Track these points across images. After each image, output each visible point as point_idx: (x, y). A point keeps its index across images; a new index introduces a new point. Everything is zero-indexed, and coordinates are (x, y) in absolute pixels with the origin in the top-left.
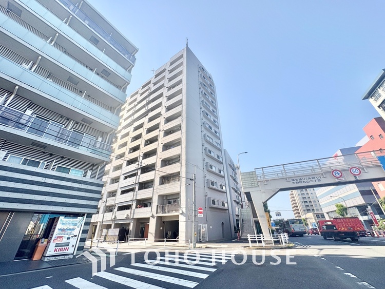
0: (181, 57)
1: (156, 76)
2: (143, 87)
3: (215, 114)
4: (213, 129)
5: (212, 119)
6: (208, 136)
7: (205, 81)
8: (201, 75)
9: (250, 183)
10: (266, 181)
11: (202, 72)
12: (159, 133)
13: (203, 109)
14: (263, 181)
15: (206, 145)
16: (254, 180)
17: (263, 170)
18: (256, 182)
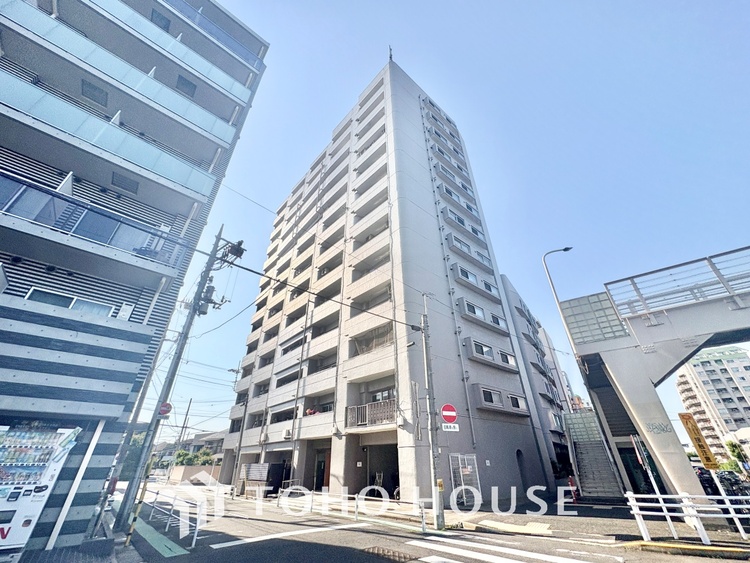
0: (381, 83)
1: (335, 140)
2: (313, 169)
4: (468, 225)
5: (463, 202)
6: (457, 239)
7: (437, 126)
8: (427, 114)
9: (597, 326)
10: (652, 317)
11: (429, 109)
12: (344, 246)
13: (439, 182)
14: (640, 316)
15: (454, 259)
16: (606, 316)
17: (634, 284)
18: (617, 322)
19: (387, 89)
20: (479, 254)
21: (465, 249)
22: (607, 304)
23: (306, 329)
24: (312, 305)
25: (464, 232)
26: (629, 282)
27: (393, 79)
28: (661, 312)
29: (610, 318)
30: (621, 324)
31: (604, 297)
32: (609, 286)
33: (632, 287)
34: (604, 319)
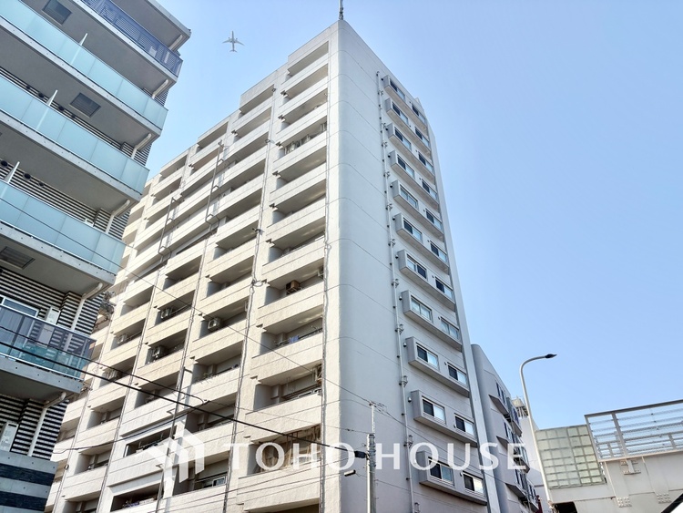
0: (323, 50)
1: (244, 110)
2: (202, 145)
3: (436, 224)
4: (432, 276)
5: (426, 240)
6: (414, 300)
7: (400, 123)
8: (387, 102)
9: (573, 468)
10: (629, 463)
11: (389, 93)
12: (250, 291)
13: (396, 210)
14: (618, 461)
15: (410, 331)
16: (585, 456)
17: (615, 420)
18: (595, 466)
19: (332, 60)
20: (443, 320)
21: (425, 315)
22: (586, 441)
23: (177, 416)
24: (188, 377)
25: (425, 288)
26: (610, 417)
27: (343, 50)
28: (640, 458)
29: (589, 459)
30: (599, 468)
31: (583, 431)
32: (590, 419)
33: (613, 424)
34: (582, 460)
